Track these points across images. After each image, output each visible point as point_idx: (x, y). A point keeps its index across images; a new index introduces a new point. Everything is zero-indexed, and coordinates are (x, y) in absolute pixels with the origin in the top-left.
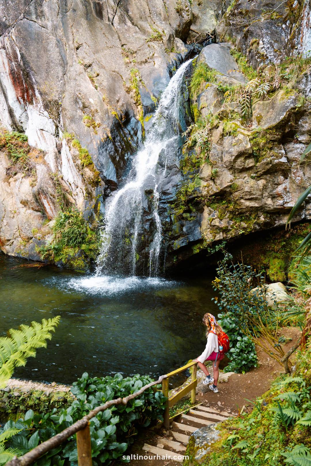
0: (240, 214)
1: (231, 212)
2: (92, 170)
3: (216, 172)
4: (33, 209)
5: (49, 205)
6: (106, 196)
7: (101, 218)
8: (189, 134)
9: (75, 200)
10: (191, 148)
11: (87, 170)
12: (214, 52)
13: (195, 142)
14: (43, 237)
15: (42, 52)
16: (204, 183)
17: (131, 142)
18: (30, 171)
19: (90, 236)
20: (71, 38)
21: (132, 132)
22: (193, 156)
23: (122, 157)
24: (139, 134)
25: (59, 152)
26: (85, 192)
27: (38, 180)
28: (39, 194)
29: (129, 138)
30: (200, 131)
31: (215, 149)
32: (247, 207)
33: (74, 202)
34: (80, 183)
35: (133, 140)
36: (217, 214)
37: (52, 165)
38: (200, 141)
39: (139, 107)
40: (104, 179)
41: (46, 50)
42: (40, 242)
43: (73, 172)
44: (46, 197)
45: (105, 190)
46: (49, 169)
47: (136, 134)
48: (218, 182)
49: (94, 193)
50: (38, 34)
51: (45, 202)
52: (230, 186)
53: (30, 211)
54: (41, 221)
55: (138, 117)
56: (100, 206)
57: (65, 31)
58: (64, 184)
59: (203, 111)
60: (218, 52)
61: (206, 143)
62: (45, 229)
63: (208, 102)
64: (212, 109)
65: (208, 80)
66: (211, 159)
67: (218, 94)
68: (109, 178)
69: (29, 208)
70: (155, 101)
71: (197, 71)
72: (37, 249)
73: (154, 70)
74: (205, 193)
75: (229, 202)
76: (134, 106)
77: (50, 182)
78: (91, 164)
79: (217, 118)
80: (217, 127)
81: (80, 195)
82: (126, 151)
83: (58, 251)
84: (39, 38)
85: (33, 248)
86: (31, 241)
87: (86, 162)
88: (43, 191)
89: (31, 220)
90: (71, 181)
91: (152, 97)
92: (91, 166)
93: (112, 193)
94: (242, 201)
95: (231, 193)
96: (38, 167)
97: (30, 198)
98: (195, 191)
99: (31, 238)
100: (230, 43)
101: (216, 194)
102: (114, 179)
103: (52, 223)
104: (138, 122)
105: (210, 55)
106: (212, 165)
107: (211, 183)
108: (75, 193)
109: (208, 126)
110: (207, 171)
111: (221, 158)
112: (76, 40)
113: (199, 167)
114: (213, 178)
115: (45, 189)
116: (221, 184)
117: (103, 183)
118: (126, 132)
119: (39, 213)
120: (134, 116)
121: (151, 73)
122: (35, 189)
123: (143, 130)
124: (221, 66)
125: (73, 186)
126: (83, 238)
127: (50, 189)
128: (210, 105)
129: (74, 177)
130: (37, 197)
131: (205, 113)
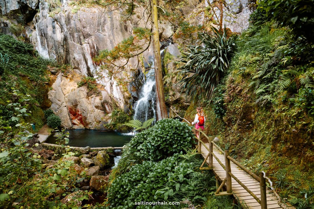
0: (183, 107)
1: (180, 107)
2: (128, 93)
3: (174, 93)
4: (100, 109)
5: (108, 107)
6: (134, 103)
7: (133, 111)
8: (164, 80)
9: (120, 105)
10: (165, 84)
11: (125, 93)
12: (172, 48)
13: (166, 82)
14: (107, 120)
15: (105, 46)
16: (170, 97)
17: (141, 82)
18: (99, 94)
19: (128, 118)
20: (116, 40)
21: (141, 78)
22: (166, 87)
23: (138, 88)
24: (144, 79)
25: (112, 86)
26: (124, 102)
27: (103, 97)
28: (104, 103)
29: (140, 80)
30: (168, 78)
31: (174, 85)
32: (186, 105)
33: (119, 106)
34: (122, 98)
35: (142, 81)
36: (175, 108)
37: (109, 91)
38: (168, 82)
39: (143, 68)
40: (133, 96)
41: (106, 45)
42: (106, 123)
43: (119, 94)
44: (107, 104)
45: (133, 100)
46: (108, 93)
47: (142, 79)
48: (175, 96)
49: (129, 102)
50: (103, 38)
51: (106, 107)
52: (179, 98)
53: (99, 110)
54: (104, 114)
55: (143, 72)
56: (132, 107)
57: (114, 37)
58: (114, 99)
59: (169, 71)
60: (174, 48)
61: (171, 83)
62: (107, 117)
63: (171, 68)
64: (172, 70)
65: (170, 59)
66: (173, 88)
67: (174, 65)
68: (134, 96)
69: (99, 109)
70: (150, 65)
71: (166, 55)
72: (105, 125)
73: (149, 53)
74: (171, 100)
75: (179, 103)
76: (141, 67)
77: (109, 98)
78: (127, 91)
79: (174, 74)
80: (174, 77)
81: (122, 103)
82: (140, 86)
83: (114, 125)
84: (103, 40)
85: (102, 125)
86: (101, 122)
87: (126, 90)
88: (106, 102)
89: (100, 114)
90: (118, 97)
91: (148, 64)
92: (127, 92)
93: (136, 102)
94: (184, 103)
95: (180, 100)
96: (102, 92)
97: (100, 105)
98: (167, 100)
99: (101, 121)
100: (178, 44)
101: (175, 101)
102: (136, 96)
103: (110, 115)
104: (143, 74)
105: (171, 49)
106: (173, 91)
107: (173, 97)
108: (119, 102)
109: (171, 77)
110: (171, 93)
111: (176, 88)
112: (118, 41)
113: (168, 91)
114: (174, 95)
115: (107, 101)
116: (176, 97)
117: (132, 98)
118: (139, 78)
119: (103, 111)
120: (142, 71)
121: (147, 54)
122: (102, 101)
123: (145, 77)
124: (175, 53)
125: (118, 100)
126: (125, 119)
127: (109, 101)
128: (171, 69)
129: (119, 96)
130: (103, 104)
131: (170, 72)
